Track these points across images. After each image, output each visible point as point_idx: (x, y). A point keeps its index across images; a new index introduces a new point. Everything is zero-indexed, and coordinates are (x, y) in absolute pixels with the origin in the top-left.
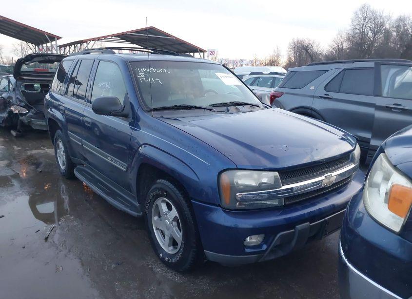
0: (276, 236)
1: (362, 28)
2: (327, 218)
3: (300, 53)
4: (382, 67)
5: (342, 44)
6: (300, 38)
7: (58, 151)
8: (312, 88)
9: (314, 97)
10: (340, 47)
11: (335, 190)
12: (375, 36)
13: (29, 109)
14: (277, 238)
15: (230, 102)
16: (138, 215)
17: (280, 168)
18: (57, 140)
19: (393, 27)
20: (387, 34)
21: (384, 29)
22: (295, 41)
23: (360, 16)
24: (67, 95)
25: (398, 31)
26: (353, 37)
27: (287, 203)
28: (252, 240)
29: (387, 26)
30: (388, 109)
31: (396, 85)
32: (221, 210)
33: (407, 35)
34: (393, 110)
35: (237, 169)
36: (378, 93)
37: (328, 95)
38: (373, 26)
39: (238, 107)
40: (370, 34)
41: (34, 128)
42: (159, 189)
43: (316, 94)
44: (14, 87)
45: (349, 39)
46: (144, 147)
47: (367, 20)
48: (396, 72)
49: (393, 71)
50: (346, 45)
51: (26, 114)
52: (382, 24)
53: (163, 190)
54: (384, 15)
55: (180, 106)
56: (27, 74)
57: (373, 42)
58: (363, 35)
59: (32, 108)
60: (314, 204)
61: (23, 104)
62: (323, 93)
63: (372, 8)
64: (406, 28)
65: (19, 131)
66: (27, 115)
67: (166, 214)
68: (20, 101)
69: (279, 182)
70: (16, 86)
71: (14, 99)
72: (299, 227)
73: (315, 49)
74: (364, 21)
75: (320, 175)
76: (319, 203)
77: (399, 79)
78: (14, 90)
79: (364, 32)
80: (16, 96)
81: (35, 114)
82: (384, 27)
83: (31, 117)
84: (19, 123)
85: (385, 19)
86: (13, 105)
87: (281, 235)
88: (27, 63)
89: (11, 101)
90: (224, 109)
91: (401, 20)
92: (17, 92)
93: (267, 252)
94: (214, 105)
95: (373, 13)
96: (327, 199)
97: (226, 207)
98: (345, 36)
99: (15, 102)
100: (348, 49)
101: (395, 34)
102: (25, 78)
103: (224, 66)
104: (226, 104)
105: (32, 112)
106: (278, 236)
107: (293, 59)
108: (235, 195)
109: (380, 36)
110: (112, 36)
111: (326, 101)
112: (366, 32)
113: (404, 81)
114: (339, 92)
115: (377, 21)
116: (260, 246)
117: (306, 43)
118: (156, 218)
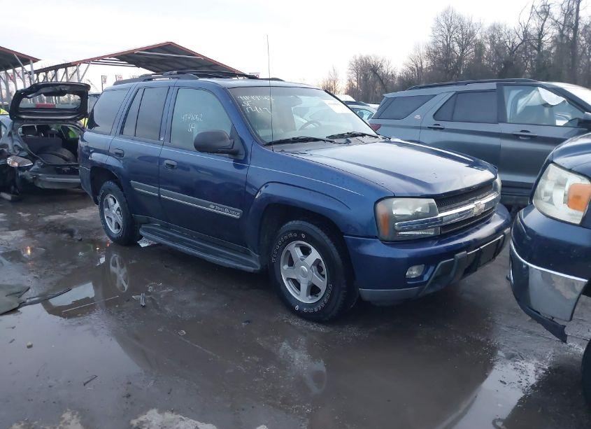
0: (437, 265)
1: (447, 40)
2: (482, 247)
3: (366, 75)
4: (506, 88)
5: (421, 63)
6: (364, 55)
7: (106, 209)
8: (418, 117)
9: (420, 128)
10: (419, 65)
11: (483, 220)
12: (463, 50)
13: (33, 159)
14: (438, 267)
15: (348, 133)
16: (255, 270)
17: (436, 195)
18: (104, 196)
19: (486, 37)
20: (480, 47)
21: (475, 41)
22: (358, 58)
23: (443, 24)
24: (122, 134)
25: (493, 43)
26: (436, 53)
27: (442, 232)
28: (414, 272)
29: (478, 36)
30: (515, 137)
31: (519, 109)
32: (380, 242)
33: (505, 48)
34: (520, 137)
35: (395, 197)
36: (501, 119)
37: (439, 125)
38: (460, 36)
39: (358, 138)
40: (457, 48)
41: (41, 187)
42: (294, 231)
43: (424, 125)
44: (9, 130)
45: (429, 55)
46: (266, 187)
47: (452, 29)
48: (518, 94)
49: (514, 93)
50: (426, 63)
51: (28, 168)
52: (472, 34)
53: (299, 232)
54: (474, 21)
55: (298, 138)
56: (28, 111)
57: (461, 59)
58: (448, 50)
59: (37, 159)
60: (467, 234)
61: (25, 153)
62: (432, 122)
63: (457, 13)
64: (501, 39)
65: (14, 193)
66: (31, 170)
67: (302, 260)
68: (20, 150)
69: (435, 210)
70: (13, 129)
71: (10, 147)
72: (458, 255)
73: (385, 69)
74: (448, 31)
75: (470, 203)
76: (472, 232)
77: (522, 103)
78: (10, 134)
79: (448, 45)
80: (13, 142)
81: (43, 167)
82: (475, 38)
83: (37, 171)
84: (18, 181)
85: (475, 27)
86: (9, 156)
87: (442, 265)
88: (30, 96)
89: (5, 150)
90: (343, 140)
91: (494, 28)
92: (14, 137)
93: (428, 284)
94: (332, 137)
95: (460, 19)
96: (478, 229)
97: (386, 238)
98: (424, 51)
99: (11, 152)
100: (429, 68)
101: (488, 47)
102: (24, 117)
103: (326, 91)
104: (343, 135)
105: (38, 164)
106: (439, 265)
107: (356, 84)
108: (394, 226)
109: (470, 51)
110: (110, 56)
111: (437, 132)
112: (451, 45)
113: (529, 104)
114: (452, 120)
115: (464, 31)
116: (421, 277)
117: (372, 61)
118: (286, 267)
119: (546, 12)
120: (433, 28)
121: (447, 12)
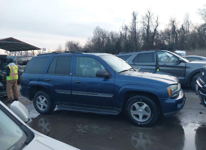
7: (37, 102)
10: (90, 44)
18: (37, 97)
23: (97, 31)
29: (107, 35)
32: (170, 99)
40: (102, 39)
42: (137, 99)
54: (105, 31)
57: (103, 42)
62: (132, 63)
79: (99, 38)
95: (101, 30)
101: (110, 38)
108: (172, 93)
115: (103, 33)
119: (127, 28)
120: (93, 32)
121: (97, 28)
